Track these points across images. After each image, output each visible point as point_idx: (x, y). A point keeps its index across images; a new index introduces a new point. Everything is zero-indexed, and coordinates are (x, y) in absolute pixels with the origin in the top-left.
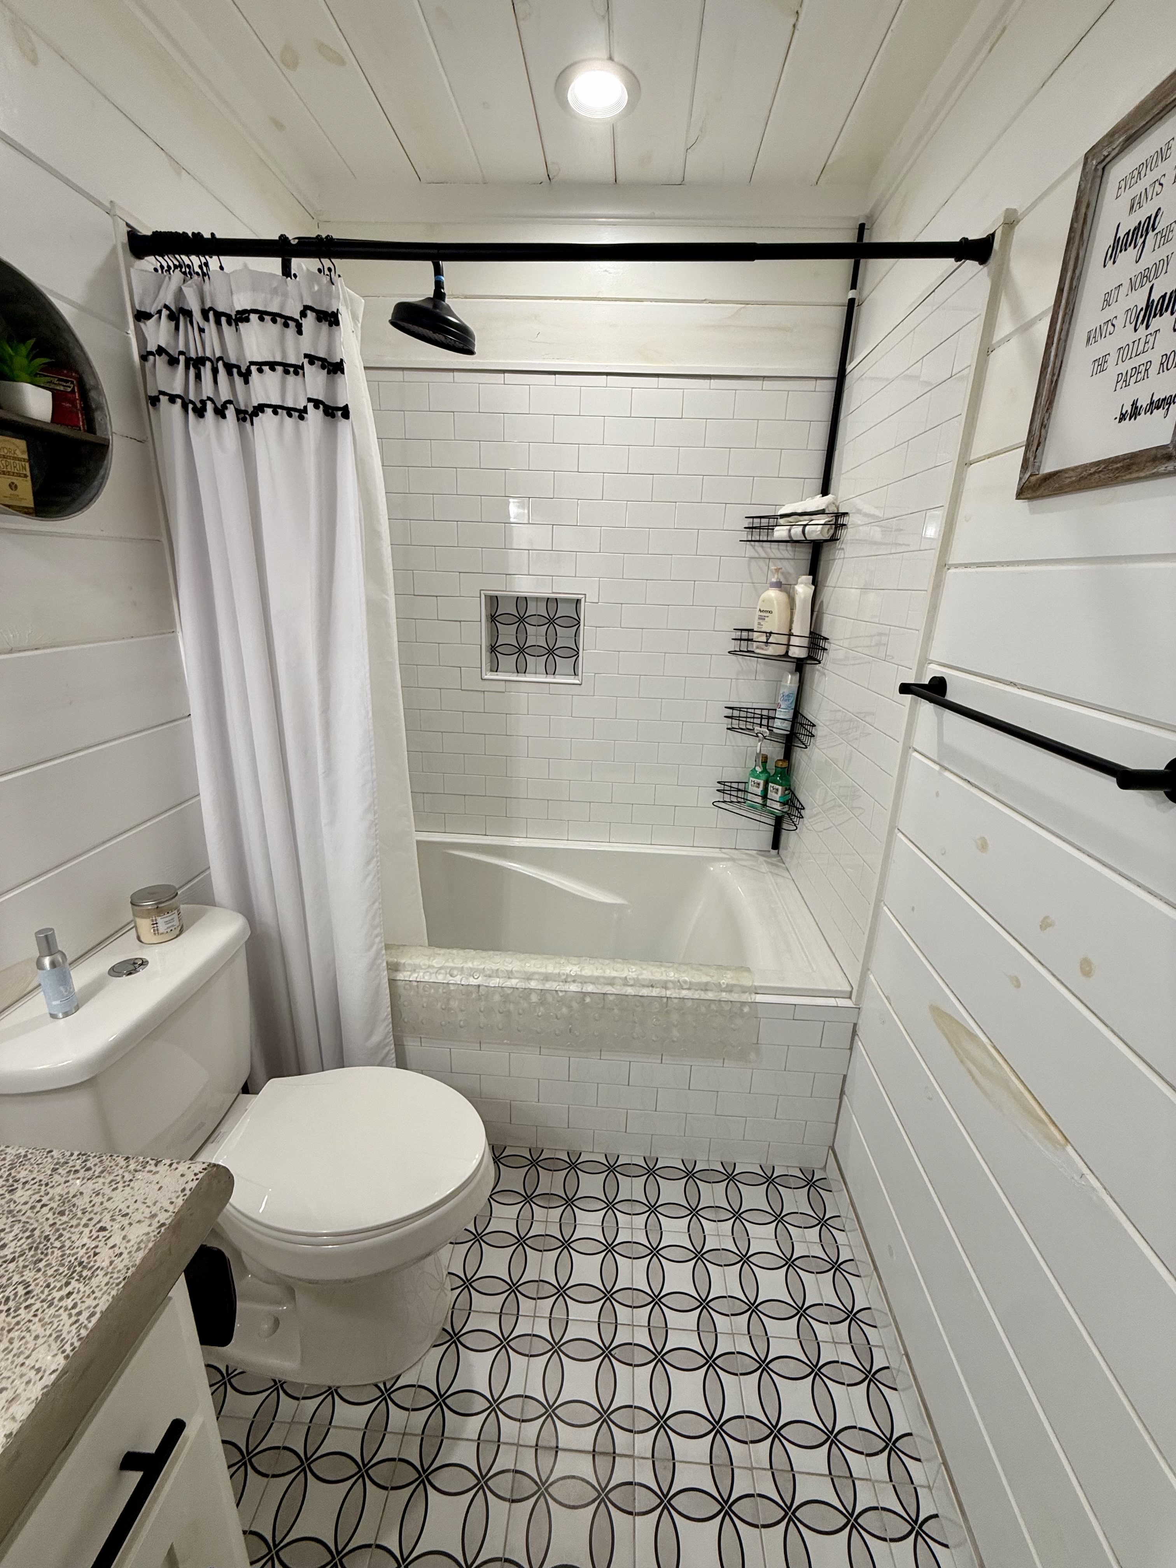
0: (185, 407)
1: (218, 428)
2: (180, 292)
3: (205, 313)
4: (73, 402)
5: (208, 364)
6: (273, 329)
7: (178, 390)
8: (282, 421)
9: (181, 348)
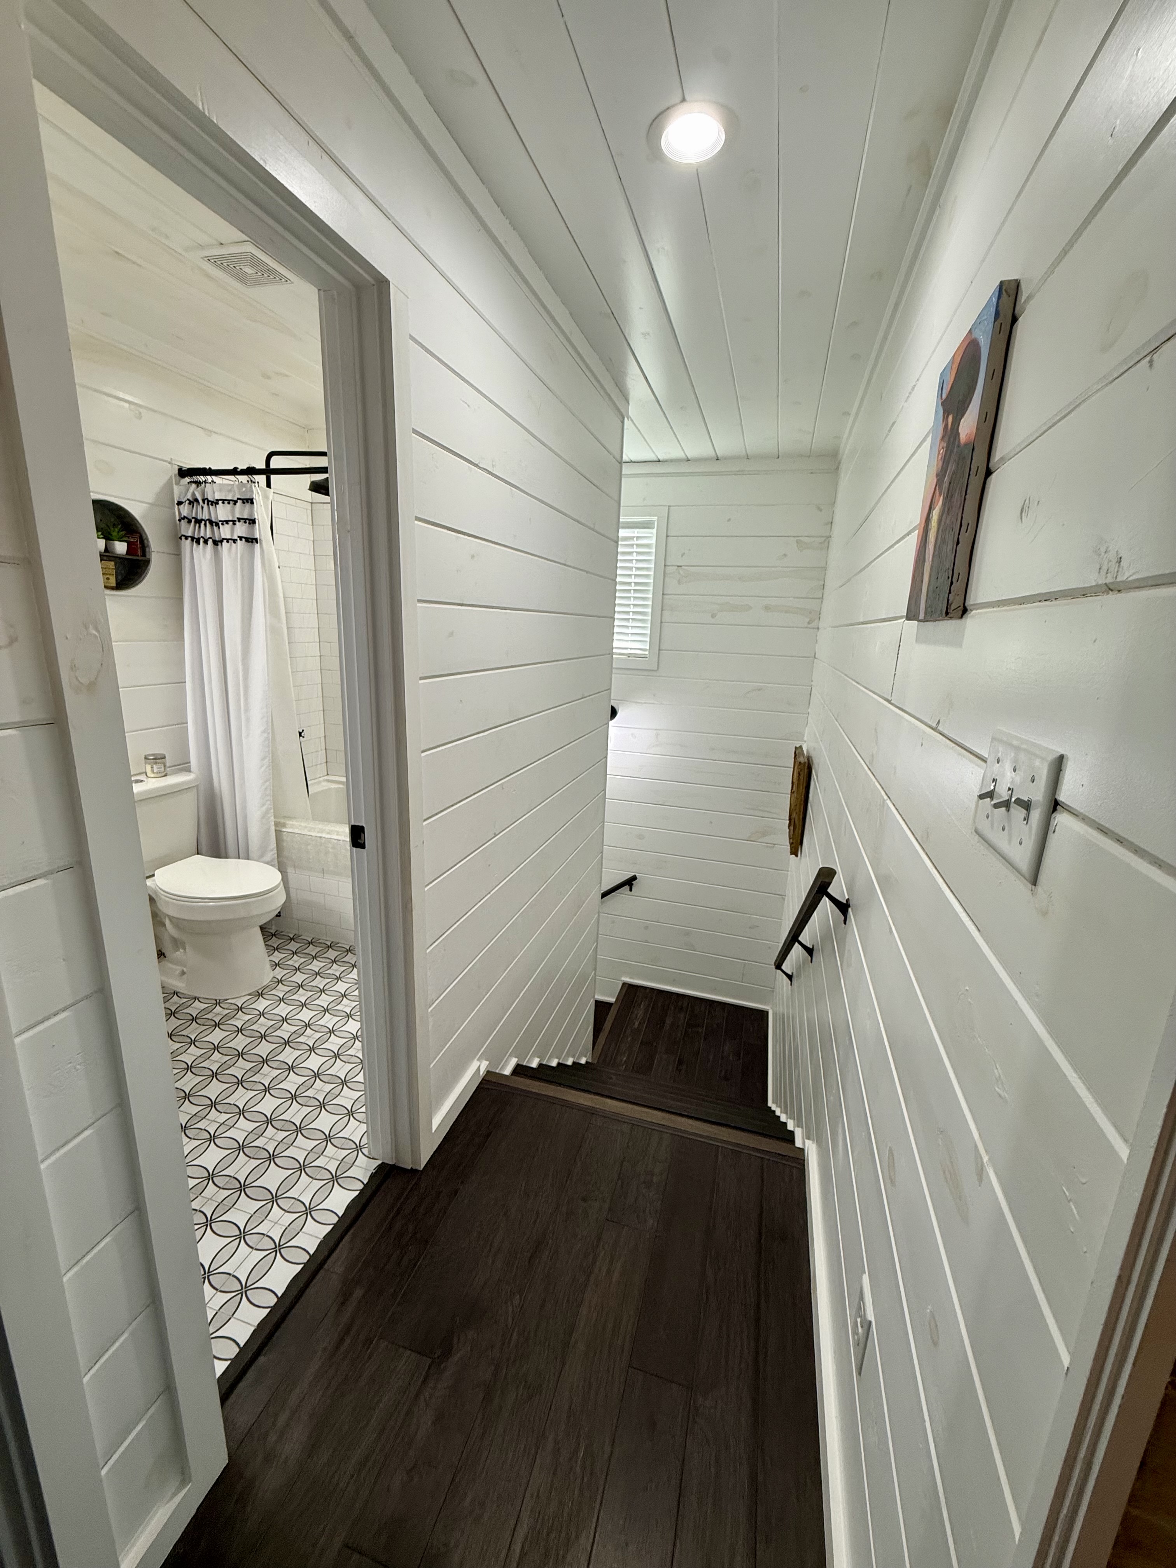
0: (192, 540)
1: (204, 548)
2: (193, 494)
3: (204, 501)
4: (137, 545)
5: (203, 522)
6: (228, 507)
7: (190, 534)
8: (231, 545)
9: (194, 515)
